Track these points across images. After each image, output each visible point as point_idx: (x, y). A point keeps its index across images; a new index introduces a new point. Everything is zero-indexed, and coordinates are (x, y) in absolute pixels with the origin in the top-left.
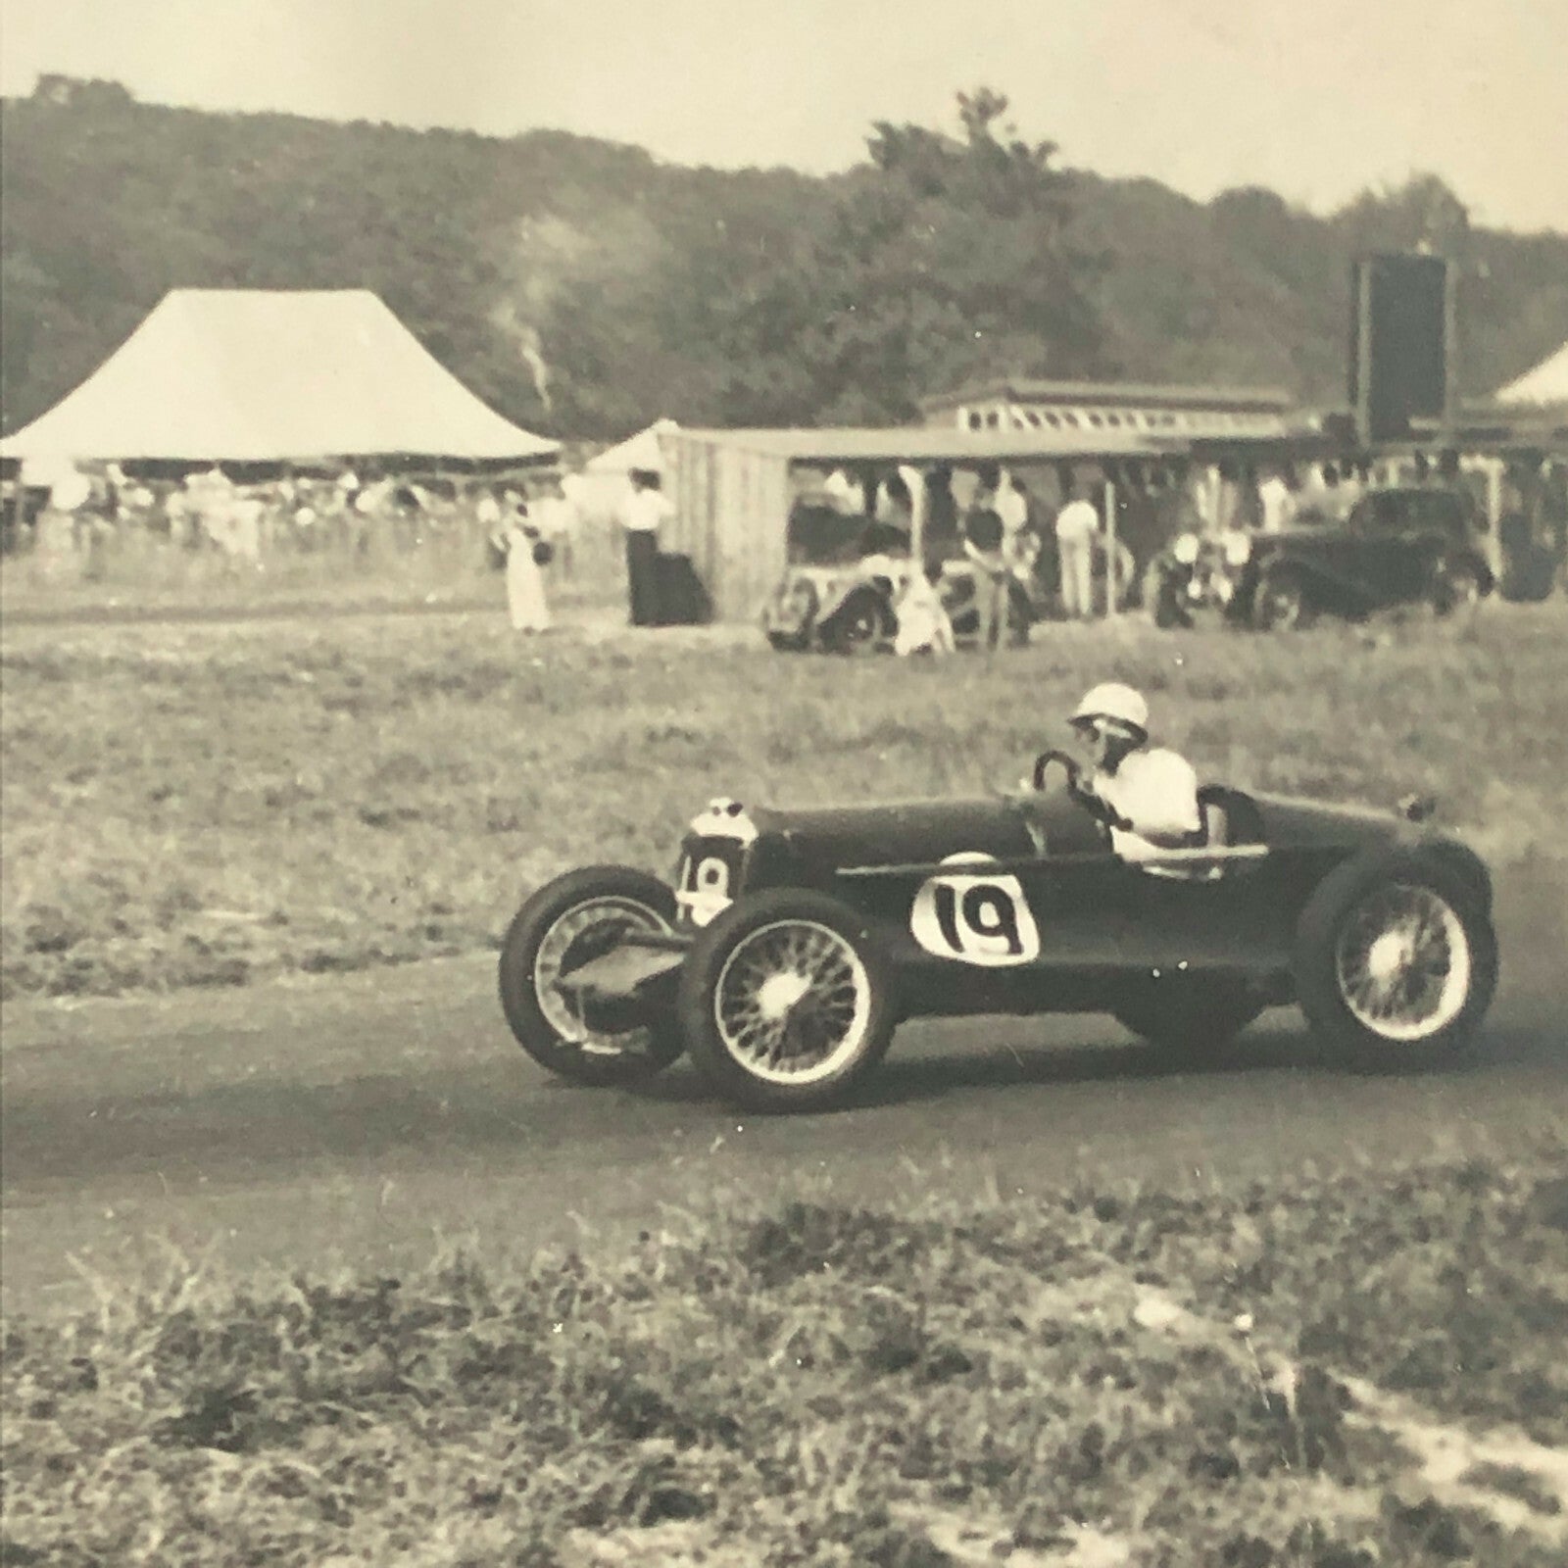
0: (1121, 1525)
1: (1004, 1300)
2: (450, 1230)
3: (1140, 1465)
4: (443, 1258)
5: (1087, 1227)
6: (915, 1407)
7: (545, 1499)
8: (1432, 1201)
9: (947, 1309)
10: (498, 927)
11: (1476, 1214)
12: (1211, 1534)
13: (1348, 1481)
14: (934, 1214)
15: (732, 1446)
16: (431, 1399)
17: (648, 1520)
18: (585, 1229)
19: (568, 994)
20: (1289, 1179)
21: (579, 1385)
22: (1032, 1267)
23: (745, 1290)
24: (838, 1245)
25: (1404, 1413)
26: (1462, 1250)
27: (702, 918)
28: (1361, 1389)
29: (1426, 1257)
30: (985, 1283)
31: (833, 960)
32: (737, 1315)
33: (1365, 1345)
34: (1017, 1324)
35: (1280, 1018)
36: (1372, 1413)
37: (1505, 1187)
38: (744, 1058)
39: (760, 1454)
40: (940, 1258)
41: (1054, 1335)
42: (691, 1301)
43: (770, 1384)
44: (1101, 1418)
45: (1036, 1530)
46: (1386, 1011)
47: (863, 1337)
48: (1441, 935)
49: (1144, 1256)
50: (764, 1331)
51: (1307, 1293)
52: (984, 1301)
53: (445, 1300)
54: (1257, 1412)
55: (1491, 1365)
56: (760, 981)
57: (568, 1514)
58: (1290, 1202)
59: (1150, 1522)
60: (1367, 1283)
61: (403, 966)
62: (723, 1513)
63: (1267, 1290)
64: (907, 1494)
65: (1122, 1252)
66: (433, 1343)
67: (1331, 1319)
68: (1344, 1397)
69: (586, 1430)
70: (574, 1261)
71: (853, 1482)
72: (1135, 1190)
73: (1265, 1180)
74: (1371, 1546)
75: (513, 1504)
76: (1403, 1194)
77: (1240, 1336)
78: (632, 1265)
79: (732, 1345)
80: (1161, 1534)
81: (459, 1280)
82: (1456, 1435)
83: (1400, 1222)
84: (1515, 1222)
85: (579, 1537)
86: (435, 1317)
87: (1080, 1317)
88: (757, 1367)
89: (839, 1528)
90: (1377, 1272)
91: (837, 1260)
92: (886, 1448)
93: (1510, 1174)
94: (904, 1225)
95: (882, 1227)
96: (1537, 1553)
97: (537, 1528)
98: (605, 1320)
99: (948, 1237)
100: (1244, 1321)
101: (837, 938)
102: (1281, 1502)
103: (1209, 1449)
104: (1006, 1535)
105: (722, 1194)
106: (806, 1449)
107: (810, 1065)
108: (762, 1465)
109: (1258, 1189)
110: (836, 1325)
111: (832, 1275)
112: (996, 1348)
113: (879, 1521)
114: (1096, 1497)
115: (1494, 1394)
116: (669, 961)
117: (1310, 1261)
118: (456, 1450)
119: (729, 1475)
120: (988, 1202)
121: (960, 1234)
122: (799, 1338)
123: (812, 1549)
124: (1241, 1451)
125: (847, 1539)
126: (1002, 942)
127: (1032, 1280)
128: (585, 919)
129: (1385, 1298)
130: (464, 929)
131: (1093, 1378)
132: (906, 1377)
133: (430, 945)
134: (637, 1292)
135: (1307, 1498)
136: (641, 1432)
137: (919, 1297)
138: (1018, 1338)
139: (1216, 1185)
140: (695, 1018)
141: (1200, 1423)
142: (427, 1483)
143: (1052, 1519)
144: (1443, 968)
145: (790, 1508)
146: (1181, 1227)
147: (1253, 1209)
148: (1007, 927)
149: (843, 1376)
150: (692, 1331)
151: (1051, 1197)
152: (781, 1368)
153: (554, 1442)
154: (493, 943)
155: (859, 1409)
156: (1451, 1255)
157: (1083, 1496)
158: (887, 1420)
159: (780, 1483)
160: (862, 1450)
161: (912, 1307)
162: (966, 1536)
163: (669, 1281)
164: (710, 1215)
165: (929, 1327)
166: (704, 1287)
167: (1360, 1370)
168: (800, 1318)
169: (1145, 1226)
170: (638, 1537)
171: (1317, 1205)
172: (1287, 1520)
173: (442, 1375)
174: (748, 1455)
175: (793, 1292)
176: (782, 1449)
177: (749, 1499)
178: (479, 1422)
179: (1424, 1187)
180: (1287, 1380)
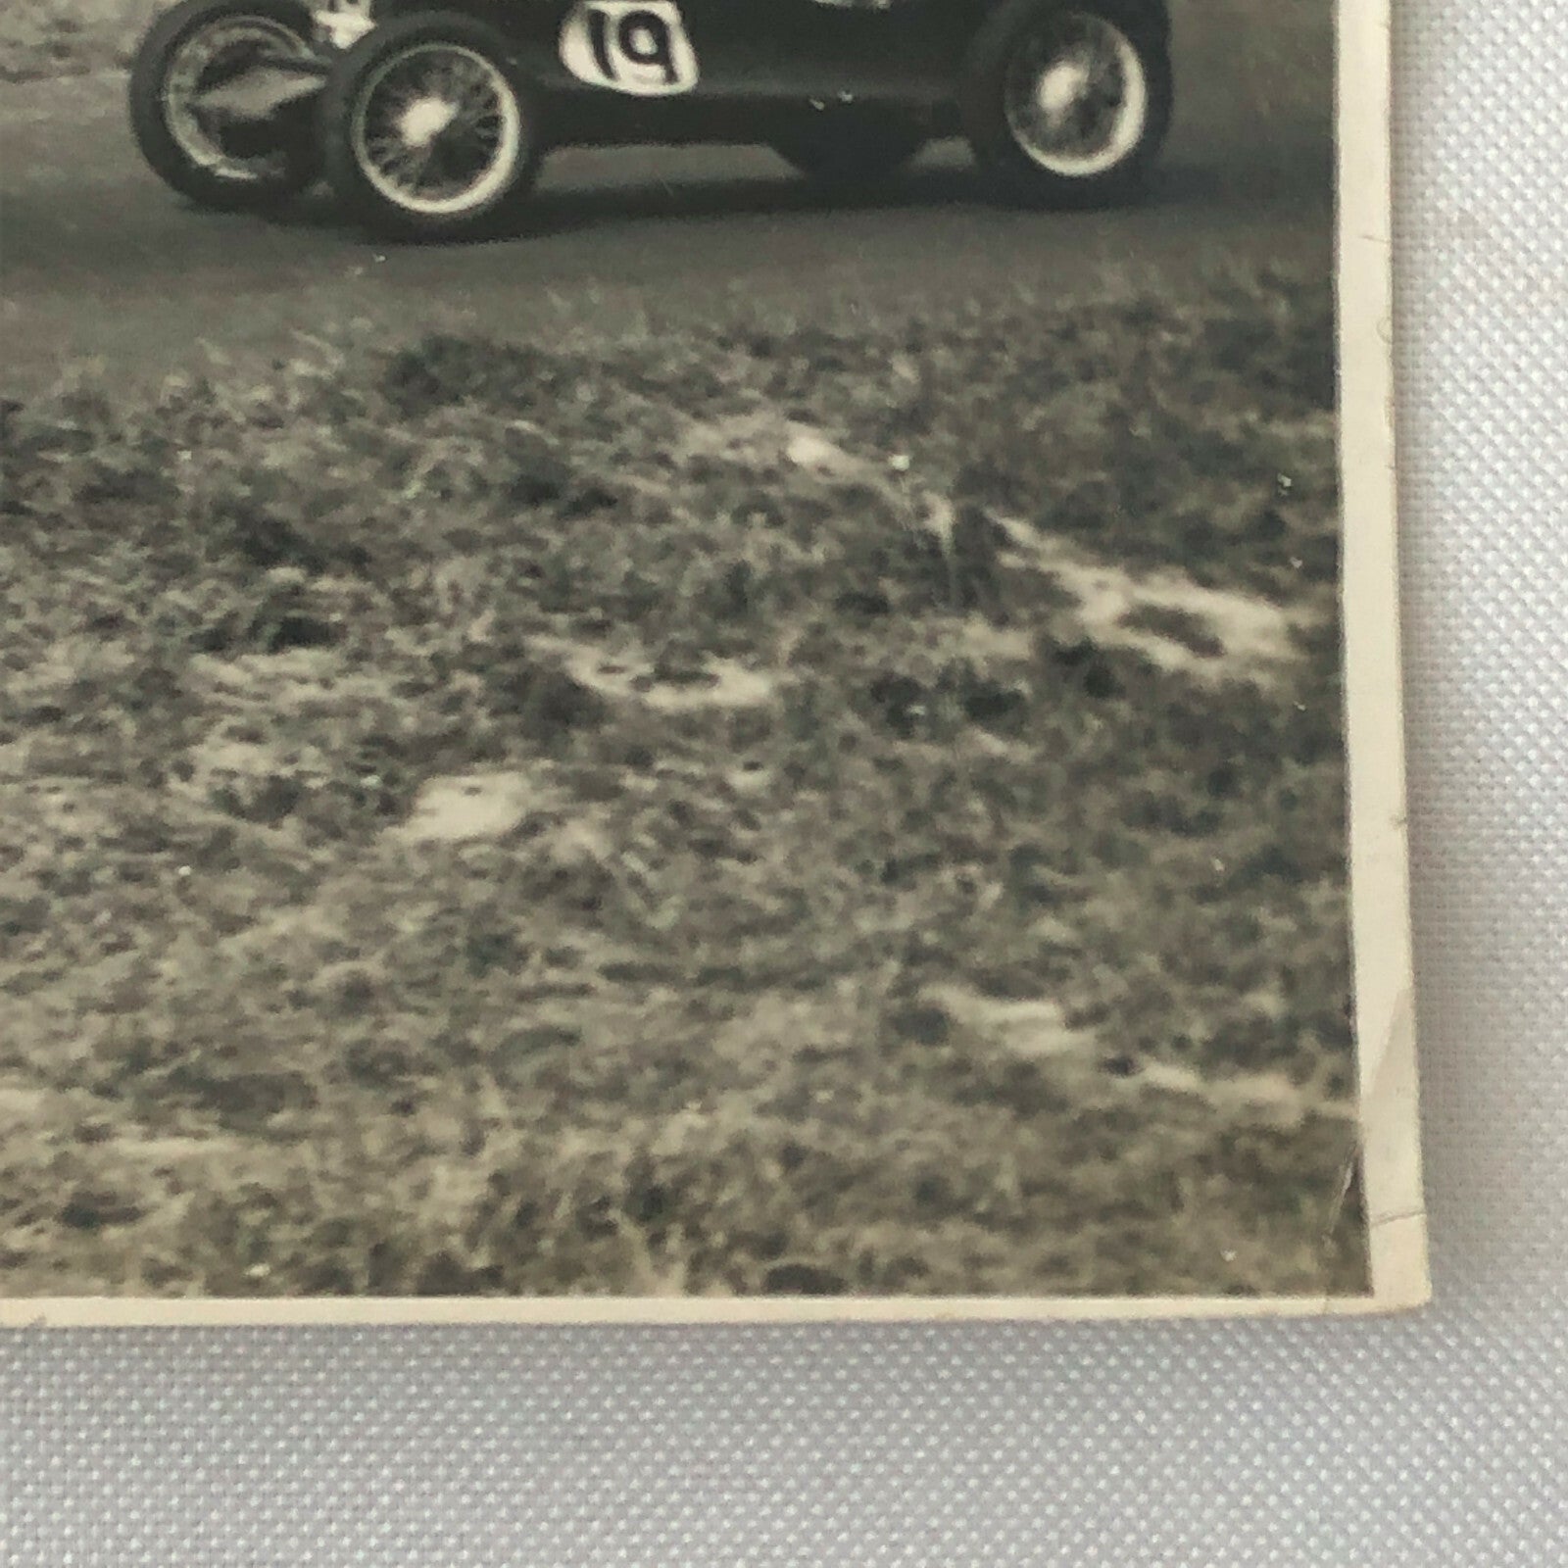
0: (765, 662)
1: (651, 436)
2: (79, 352)
3: (787, 603)
4: (69, 379)
5: (740, 365)
6: (556, 541)
7: (167, 624)
8: (1098, 340)
9: (590, 444)
10: (129, 44)
11: (1144, 355)
12: (858, 671)
13: (1001, 621)
14: (582, 348)
15: (365, 576)
16: (53, 522)
17: (276, 646)
18: (217, 356)
19: (202, 118)
20: (949, 318)
21: (206, 511)
22: (681, 404)
23: (382, 422)
24: (480, 378)
25: (1062, 554)
26: (1126, 390)
27: (343, 39)
28: (1019, 530)
29: (1090, 398)
30: (632, 418)
31: (478, 88)
32: (371, 445)
33: (1022, 486)
34: (664, 460)
35: (949, 152)
36: (1027, 552)
37: (1177, 327)
38: (386, 186)
39: (394, 584)
40: (585, 394)
41: (702, 470)
42: (324, 431)
43: (405, 513)
44: (749, 555)
45: (677, 664)
46: (1057, 145)
47: (505, 470)
48: (1115, 70)
49: (799, 395)
50: (400, 464)
51: (963, 431)
52: (631, 438)
53: (68, 425)
54: (911, 552)
55: (1153, 507)
56: (401, 106)
57: (191, 639)
58: (952, 341)
59: (799, 657)
60: (1029, 424)
61: (28, 85)
62: (352, 642)
63: (925, 430)
64: (544, 628)
65: (776, 389)
66: (54, 466)
67: (989, 459)
68: (1003, 540)
69: (213, 555)
70: (204, 391)
71: (489, 616)
72: (789, 326)
73: (925, 318)
74: (1023, 687)
75: (132, 627)
76: (1068, 334)
77: (895, 475)
78: (263, 394)
79: (366, 476)
80: (808, 671)
81: (87, 405)
82: (1115, 576)
83: (1064, 364)
84: (1182, 361)
85: (203, 663)
86: (57, 441)
87: (729, 455)
88: (392, 498)
89: (471, 658)
90: (1039, 412)
91: (478, 393)
92: (527, 582)
93: (1181, 313)
94: (550, 362)
95: (525, 360)
96: (1197, 695)
97: (157, 652)
98: (233, 445)
99: (596, 373)
100: (900, 461)
101: (485, 65)
102: (932, 641)
103: (858, 587)
104: (646, 669)
105: (361, 324)
106: (441, 581)
107: (452, 194)
108: (397, 596)
109: (916, 327)
110: (476, 458)
111: (473, 409)
112: (641, 484)
113: (514, 652)
114: (739, 633)
115: (1157, 536)
116: (306, 84)
117: (968, 399)
118: (77, 574)
119: (361, 605)
120: (637, 337)
121: (608, 369)
122: (438, 473)
123: (444, 679)
124: (892, 590)
125: (480, 670)
126: (656, 71)
127: (682, 416)
128: (220, 39)
129: (1047, 439)
130: (93, 46)
131: (741, 516)
132: (547, 511)
133: (55, 62)
134: (269, 421)
135: (959, 635)
136: (269, 558)
137: (564, 432)
138: (665, 474)
139: (875, 323)
140: (333, 141)
141: (849, 562)
142: (46, 605)
143: (695, 654)
144: (1115, 101)
145: (423, 639)
146: (836, 365)
147: (914, 348)
148: (662, 56)
149: (482, 508)
150: (325, 461)
151: (701, 332)
152: (418, 500)
153: (178, 569)
154: (125, 63)
155: (495, 543)
156: (1116, 395)
157: (729, 632)
158: (524, 553)
159: (414, 613)
160: (497, 582)
161: (553, 441)
162: (607, 670)
163: (305, 411)
164: (345, 343)
165: (576, 461)
166: (339, 418)
167: (1018, 511)
168: (439, 450)
169: (800, 364)
170: (265, 664)
171: (977, 343)
172: (937, 658)
173: (64, 498)
174: (381, 585)
175: (431, 423)
176: (416, 580)
177: (384, 628)
178: (99, 547)
179: (1091, 327)
180: (942, 519)
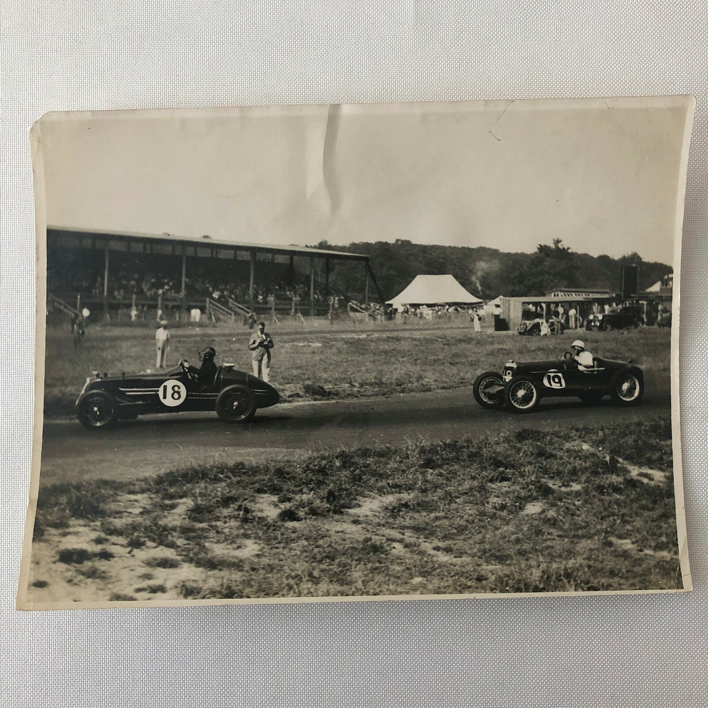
0: (580, 483)
1: (560, 445)
2: (466, 432)
3: (583, 473)
4: (465, 437)
5: (574, 432)
6: (545, 463)
7: (483, 478)
8: (633, 428)
9: (550, 447)
10: (473, 382)
11: (640, 430)
12: (595, 484)
13: (618, 475)
14: (548, 430)
15: (514, 469)
16: (464, 461)
17: (500, 482)
18: (488, 433)
19: (485, 393)
20: (608, 425)
21: (488, 459)
22: (564, 440)
23: (516, 443)
24: (531, 436)
25: (628, 464)
26: (637, 436)
27: (507, 380)
28: (620, 460)
29: (631, 438)
30: (556, 442)
31: (530, 388)
32: (514, 447)
33: (621, 453)
34: (562, 449)
35: (606, 397)
36: (622, 464)
37: (645, 426)
38: (515, 404)
39: (519, 470)
40: (548, 438)
41: (568, 451)
42: (506, 445)
43: (520, 459)
44: (576, 465)
45: (565, 483)
46: (625, 396)
47: (536, 451)
48: (634, 383)
49: (583, 438)
50: (519, 450)
51: (611, 444)
52: (556, 445)
53: (465, 444)
54: (603, 464)
55: (642, 456)
56: (517, 391)
57: (487, 480)
58: (608, 428)
59: (584, 483)
60: (621, 442)
61: (457, 389)
62: (513, 480)
63: (605, 443)
64: (544, 478)
65: (580, 437)
66: (464, 451)
67: (615, 448)
68: (618, 462)
69: (489, 466)
70: (487, 438)
71: (534, 475)
72: (582, 426)
73: (604, 425)
74: (622, 486)
75: (478, 478)
76: (627, 427)
77: (600, 451)
78: (496, 439)
79: (514, 452)
80: (587, 484)
81: (468, 441)
82: (636, 468)
83: (627, 432)
84: (646, 432)
85: (489, 484)
86: (464, 447)
87: (573, 448)
88: (518, 456)
89: (532, 483)
90: (623, 440)
91: (531, 438)
92: (540, 470)
93: (646, 423)
94: (543, 433)
95: (539, 432)
96: (650, 487)
97: (482, 482)
98: (492, 448)
99: (550, 434)
100: (600, 449)
101: (530, 384)
102: (607, 479)
103: (594, 470)
104: (561, 484)
105: (512, 427)
106: (526, 470)
107: (526, 405)
108: (519, 472)
109: (603, 426)
110: (531, 449)
111: (530, 441)
112: (558, 453)
113: (539, 482)
114: (576, 478)
115: (643, 461)
116: (502, 388)
117: (612, 438)
118: (468, 469)
119: (514, 474)
120: (557, 429)
121: (552, 434)
122: (525, 451)
123: (528, 487)
124: (600, 470)
125: (534, 485)
126: (559, 385)
127: (565, 442)
128: (487, 380)
129: (624, 445)
130: (467, 382)
131: (575, 458)
132: (543, 458)
133: (461, 385)
134: (498, 443)
135: (611, 478)
136: (500, 467)
137: (545, 444)
138: (562, 451)
139: (596, 426)
140: (506, 397)
141: (593, 466)
142: (464, 475)
143: (568, 482)
144: (635, 389)
145: (524, 480)
146: (590, 433)
147: (602, 430)
148: (560, 382)
149: (532, 458)
150: (507, 450)
151: (567, 428)
152: (522, 456)
153: (484, 468)
154: (472, 385)
155: (535, 463)
156: (636, 437)
157: (573, 478)
158: (540, 465)
159: (522, 475)
160: (536, 470)
161: (544, 446)
162: (554, 484)
163: (503, 442)
164: (509, 430)
165: (547, 449)
166: (509, 443)
167: (620, 457)
168: (525, 448)
169: (583, 432)
170: (499, 484)
171: (613, 429)
172: (608, 482)
173: (465, 457)
174: (517, 471)
175: (524, 443)
176: (522, 470)
177: (518, 478)
178: (472, 465)
179: (631, 426)
180: (608, 458)
